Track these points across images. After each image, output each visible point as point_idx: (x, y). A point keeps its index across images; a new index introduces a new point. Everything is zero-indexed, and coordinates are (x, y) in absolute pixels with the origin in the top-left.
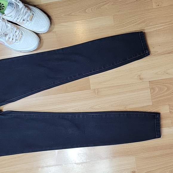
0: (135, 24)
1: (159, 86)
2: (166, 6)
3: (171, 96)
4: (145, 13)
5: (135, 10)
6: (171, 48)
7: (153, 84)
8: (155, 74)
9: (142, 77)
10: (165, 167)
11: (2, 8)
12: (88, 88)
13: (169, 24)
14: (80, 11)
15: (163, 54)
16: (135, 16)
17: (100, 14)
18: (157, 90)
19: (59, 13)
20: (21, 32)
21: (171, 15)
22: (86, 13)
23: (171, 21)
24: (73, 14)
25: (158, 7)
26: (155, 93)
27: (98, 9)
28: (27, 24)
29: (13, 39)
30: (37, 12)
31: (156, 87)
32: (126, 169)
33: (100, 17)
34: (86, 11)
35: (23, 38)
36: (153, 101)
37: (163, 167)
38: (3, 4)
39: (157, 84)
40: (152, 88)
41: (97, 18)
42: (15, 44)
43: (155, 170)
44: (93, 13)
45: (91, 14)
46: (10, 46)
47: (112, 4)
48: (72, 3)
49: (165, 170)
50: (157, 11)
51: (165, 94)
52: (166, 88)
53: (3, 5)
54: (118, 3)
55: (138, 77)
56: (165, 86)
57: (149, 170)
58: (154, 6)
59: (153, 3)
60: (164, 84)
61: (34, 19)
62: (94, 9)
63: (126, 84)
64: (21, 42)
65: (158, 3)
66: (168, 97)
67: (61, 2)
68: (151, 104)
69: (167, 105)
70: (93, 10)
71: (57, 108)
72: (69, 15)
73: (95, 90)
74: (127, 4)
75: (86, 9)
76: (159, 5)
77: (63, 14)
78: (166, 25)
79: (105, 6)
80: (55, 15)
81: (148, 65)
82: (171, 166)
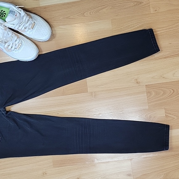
0: (133, 29)
1: (156, 90)
2: (164, 12)
3: (167, 100)
4: (142, 18)
5: (133, 15)
6: (168, 53)
7: (149, 88)
8: (152, 78)
9: (139, 80)
10: (160, 170)
11: (4, 15)
12: (85, 91)
13: (166, 29)
14: (78, 14)
15: (160, 59)
16: (132, 21)
17: (98, 18)
18: (154, 94)
19: (58, 16)
20: (21, 41)
21: (168, 20)
22: (85, 16)
23: (168, 26)
24: (72, 17)
25: (156, 12)
26: (151, 97)
27: (97, 12)
28: (28, 32)
29: (12, 47)
30: (39, 21)
31: (152, 91)
32: (122, 172)
33: (98, 20)
34: (85, 14)
35: (22, 48)
36: (150, 104)
37: (159, 170)
38: (4, 11)
39: (154, 88)
40: (149, 92)
41: (95, 22)
42: (13, 53)
43: (150, 173)
44: (92, 17)
45: (89, 17)
46: (8, 53)
47: (110, 9)
48: (71, 6)
49: (160, 173)
50: (154, 16)
51: (161, 98)
52: (162, 92)
53: (4, 13)
54: (117, 7)
55: (135, 81)
56: (161, 90)
57: (145, 173)
58: (152, 11)
59: (151, 8)
60: (160, 88)
61: (36, 27)
62: (93, 13)
63: (123, 87)
64: (20, 51)
65: (155, 8)
66: (164, 101)
67: (60, 4)
68: (147, 107)
69: (163, 108)
70: (91, 14)
71: (54, 111)
72: (67, 18)
73: (92, 93)
74: (125, 8)
75: (85, 12)
76: (156, 11)
77: (62, 17)
78: (163, 30)
79: (104, 10)
80: (53, 17)
81: (145, 69)
82: (166, 169)
